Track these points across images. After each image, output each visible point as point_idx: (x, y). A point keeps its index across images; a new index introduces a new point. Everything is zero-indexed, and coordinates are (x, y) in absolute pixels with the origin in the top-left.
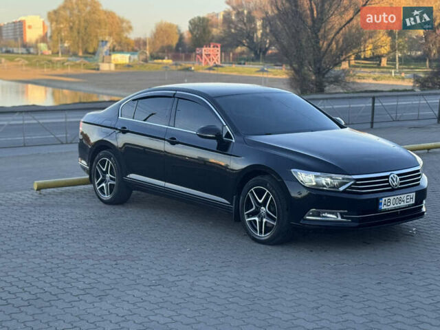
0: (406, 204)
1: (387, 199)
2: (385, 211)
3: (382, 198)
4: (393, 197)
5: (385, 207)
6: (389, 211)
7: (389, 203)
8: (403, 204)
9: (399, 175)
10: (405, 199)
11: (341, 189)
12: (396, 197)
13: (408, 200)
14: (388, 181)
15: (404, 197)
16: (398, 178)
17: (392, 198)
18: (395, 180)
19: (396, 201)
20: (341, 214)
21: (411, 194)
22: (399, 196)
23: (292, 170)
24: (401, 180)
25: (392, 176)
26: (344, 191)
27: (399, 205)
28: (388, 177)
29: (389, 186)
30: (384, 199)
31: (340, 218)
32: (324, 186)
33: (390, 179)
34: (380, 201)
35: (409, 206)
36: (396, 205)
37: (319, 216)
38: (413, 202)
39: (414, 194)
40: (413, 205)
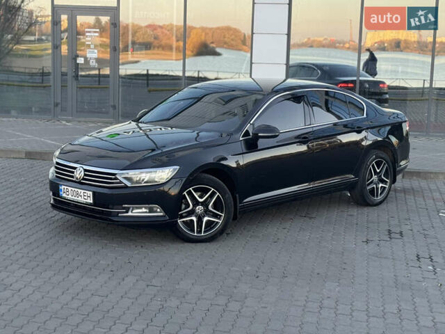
1: (66, 187)
2: (65, 198)
3: (61, 185)
5: (64, 195)
7: (67, 193)
8: (81, 199)
9: (85, 170)
10: (82, 194)
12: (73, 189)
13: (85, 197)
14: (73, 172)
15: (81, 191)
16: (83, 173)
17: (70, 189)
19: (73, 193)
22: (76, 190)
24: (85, 175)
25: (79, 169)
27: (76, 198)
29: (73, 177)
30: (63, 187)
33: (75, 171)
34: (60, 188)
35: (87, 204)
36: (73, 197)
38: (91, 202)
39: (91, 193)
40: (90, 204)
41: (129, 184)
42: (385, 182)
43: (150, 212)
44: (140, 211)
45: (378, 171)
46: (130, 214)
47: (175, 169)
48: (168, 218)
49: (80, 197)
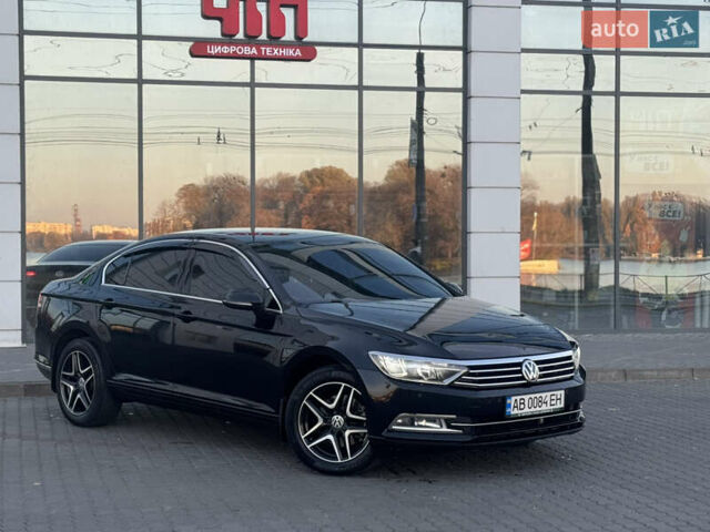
0: (549, 407)
1: (518, 398)
2: (516, 417)
3: (510, 397)
4: (528, 396)
5: (515, 412)
6: (522, 417)
7: (522, 406)
8: (545, 408)
9: (538, 362)
10: (548, 399)
11: (447, 382)
12: (533, 396)
13: (553, 402)
14: (520, 372)
15: (546, 396)
16: (537, 367)
17: (526, 397)
18: (531, 369)
19: (533, 402)
20: (446, 420)
21: (559, 393)
22: (538, 395)
23: (371, 353)
24: (541, 370)
25: (526, 363)
26: (451, 386)
27: (538, 409)
28: (520, 364)
29: (523, 378)
30: (513, 398)
31: (445, 429)
32: (421, 378)
33: (524, 368)
34: (508, 401)
35: (555, 411)
36: (533, 410)
37: (413, 425)
38: (562, 405)
39: (563, 392)
40: (561, 410)
49: (544, 405)
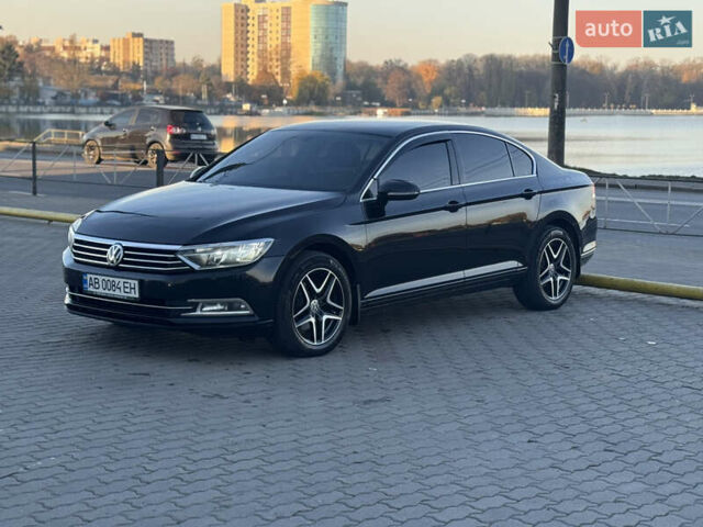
0: (122, 293)
1: (93, 277)
2: (92, 294)
3: (86, 274)
5: (91, 289)
7: (96, 285)
8: (117, 293)
9: (126, 248)
10: (121, 285)
12: (107, 278)
13: (126, 290)
14: (105, 253)
15: (120, 282)
16: (121, 252)
17: (101, 278)
19: (106, 285)
21: (132, 282)
22: (111, 279)
24: (125, 255)
25: (114, 246)
27: (111, 292)
28: (108, 246)
29: (105, 260)
30: (89, 276)
33: (109, 250)
34: (85, 278)
35: (129, 300)
36: (107, 291)
38: (137, 296)
39: (137, 282)
40: (135, 300)
41: (196, 267)
42: (566, 274)
43: (229, 310)
44: (215, 308)
45: (555, 256)
46: (198, 313)
47: (267, 243)
48: (257, 318)
49: (117, 290)
